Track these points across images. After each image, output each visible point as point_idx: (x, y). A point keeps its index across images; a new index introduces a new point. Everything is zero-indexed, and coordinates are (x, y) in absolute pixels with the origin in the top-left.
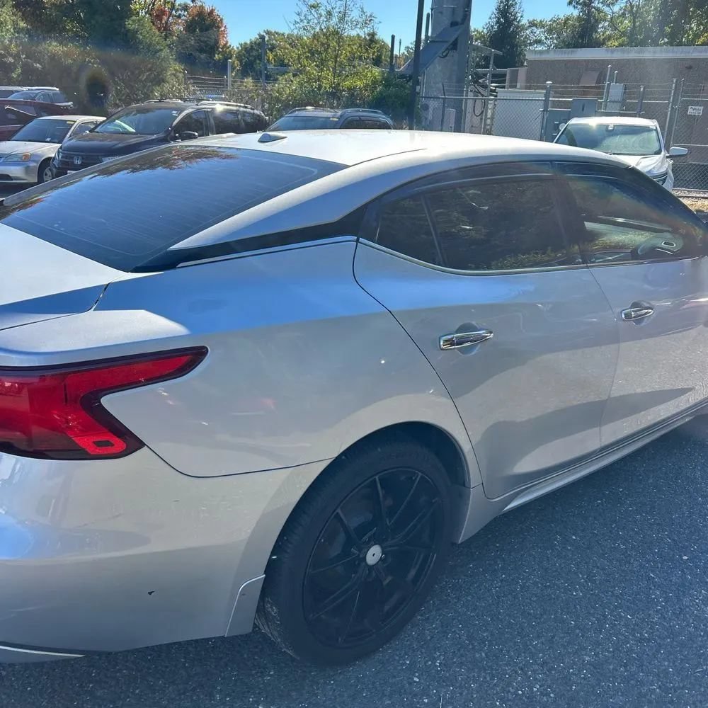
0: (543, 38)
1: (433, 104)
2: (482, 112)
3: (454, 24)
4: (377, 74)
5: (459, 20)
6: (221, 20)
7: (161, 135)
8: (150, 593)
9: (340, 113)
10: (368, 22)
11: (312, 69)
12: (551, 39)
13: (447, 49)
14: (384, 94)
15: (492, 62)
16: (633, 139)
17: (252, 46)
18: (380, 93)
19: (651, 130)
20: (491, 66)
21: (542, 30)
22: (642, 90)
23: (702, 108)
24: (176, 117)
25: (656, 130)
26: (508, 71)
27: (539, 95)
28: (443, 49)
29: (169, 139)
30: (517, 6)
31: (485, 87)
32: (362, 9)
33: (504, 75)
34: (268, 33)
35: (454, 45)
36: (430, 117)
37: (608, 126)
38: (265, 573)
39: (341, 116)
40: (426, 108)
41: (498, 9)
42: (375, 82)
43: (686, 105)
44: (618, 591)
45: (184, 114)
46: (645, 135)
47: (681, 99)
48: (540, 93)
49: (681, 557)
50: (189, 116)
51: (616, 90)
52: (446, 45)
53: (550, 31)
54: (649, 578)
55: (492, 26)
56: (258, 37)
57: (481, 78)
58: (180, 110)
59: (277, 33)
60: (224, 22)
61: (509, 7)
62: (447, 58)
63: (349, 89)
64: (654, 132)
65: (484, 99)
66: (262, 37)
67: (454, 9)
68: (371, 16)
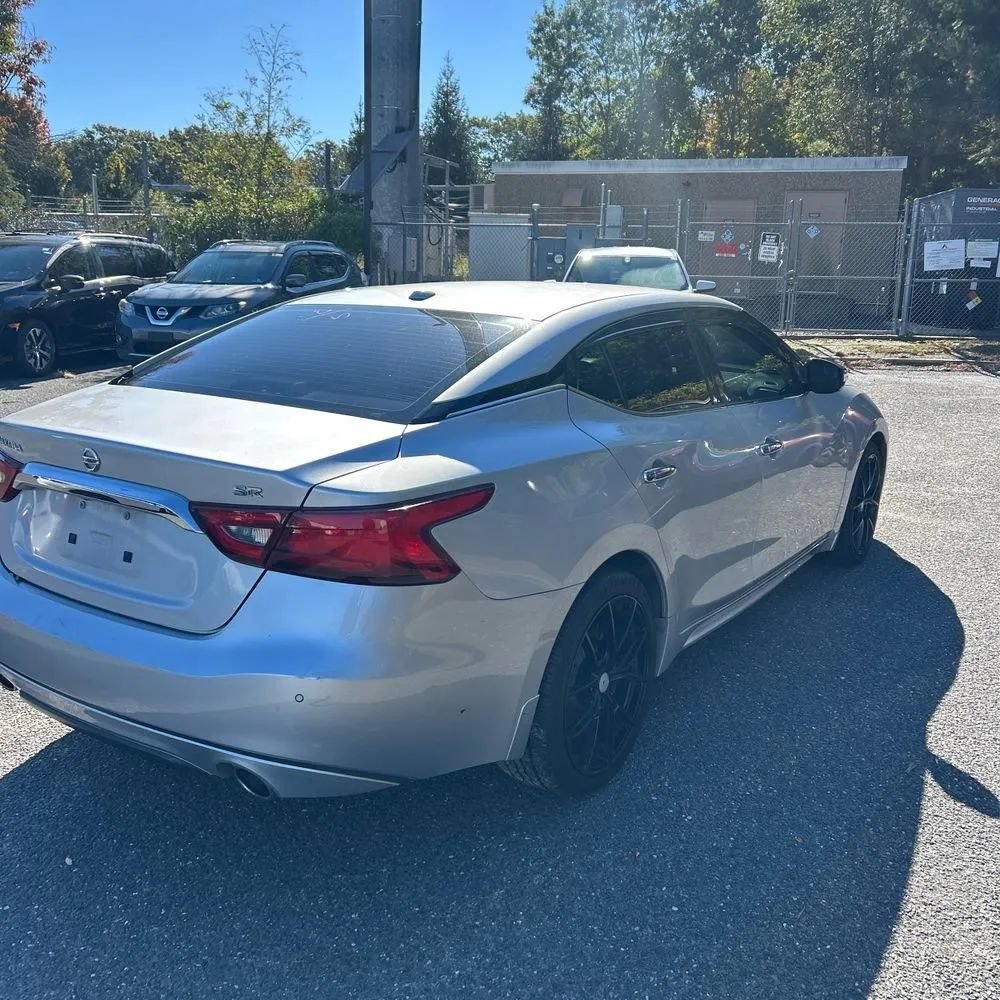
0: (489, 141)
1: (387, 232)
2: (440, 240)
3: (400, 130)
4: (315, 194)
5: (406, 124)
6: (39, 113)
7: (32, 281)
8: (462, 712)
9: (283, 246)
10: (296, 128)
11: (223, 188)
12: (498, 141)
13: (395, 161)
14: (330, 221)
15: (447, 175)
16: (653, 273)
17: (75, 147)
18: (324, 219)
19: (673, 262)
20: (447, 181)
21: (486, 130)
22: (645, 212)
23: (713, 233)
24: (50, 257)
25: (678, 261)
26: (470, 187)
27: (522, 220)
28: (391, 160)
29: (42, 285)
30: (460, 103)
31: (441, 207)
32: (287, 111)
33: (467, 193)
34: (100, 129)
35: (403, 157)
36: (385, 248)
37: (623, 258)
38: (539, 693)
39: (286, 250)
40: (380, 237)
41: (436, 106)
42: (313, 205)
43: (695, 230)
44: (796, 711)
45: (60, 252)
46: (666, 269)
47: (689, 223)
48: (522, 217)
49: (839, 677)
50: (67, 253)
51: (614, 213)
52: (395, 157)
53: (497, 131)
54: (818, 698)
55: (430, 128)
56: (84, 134)
57: (435, 196)
58: (55, 248)
59: (113, 130)
60: (44, 116)
61: (449, 105)
62: (395, 172)
63: (280, 215)
64: (677, 265)
65: (442, 226)
66: (89, 134)
67: (397, 111)
68: (300, 120)
